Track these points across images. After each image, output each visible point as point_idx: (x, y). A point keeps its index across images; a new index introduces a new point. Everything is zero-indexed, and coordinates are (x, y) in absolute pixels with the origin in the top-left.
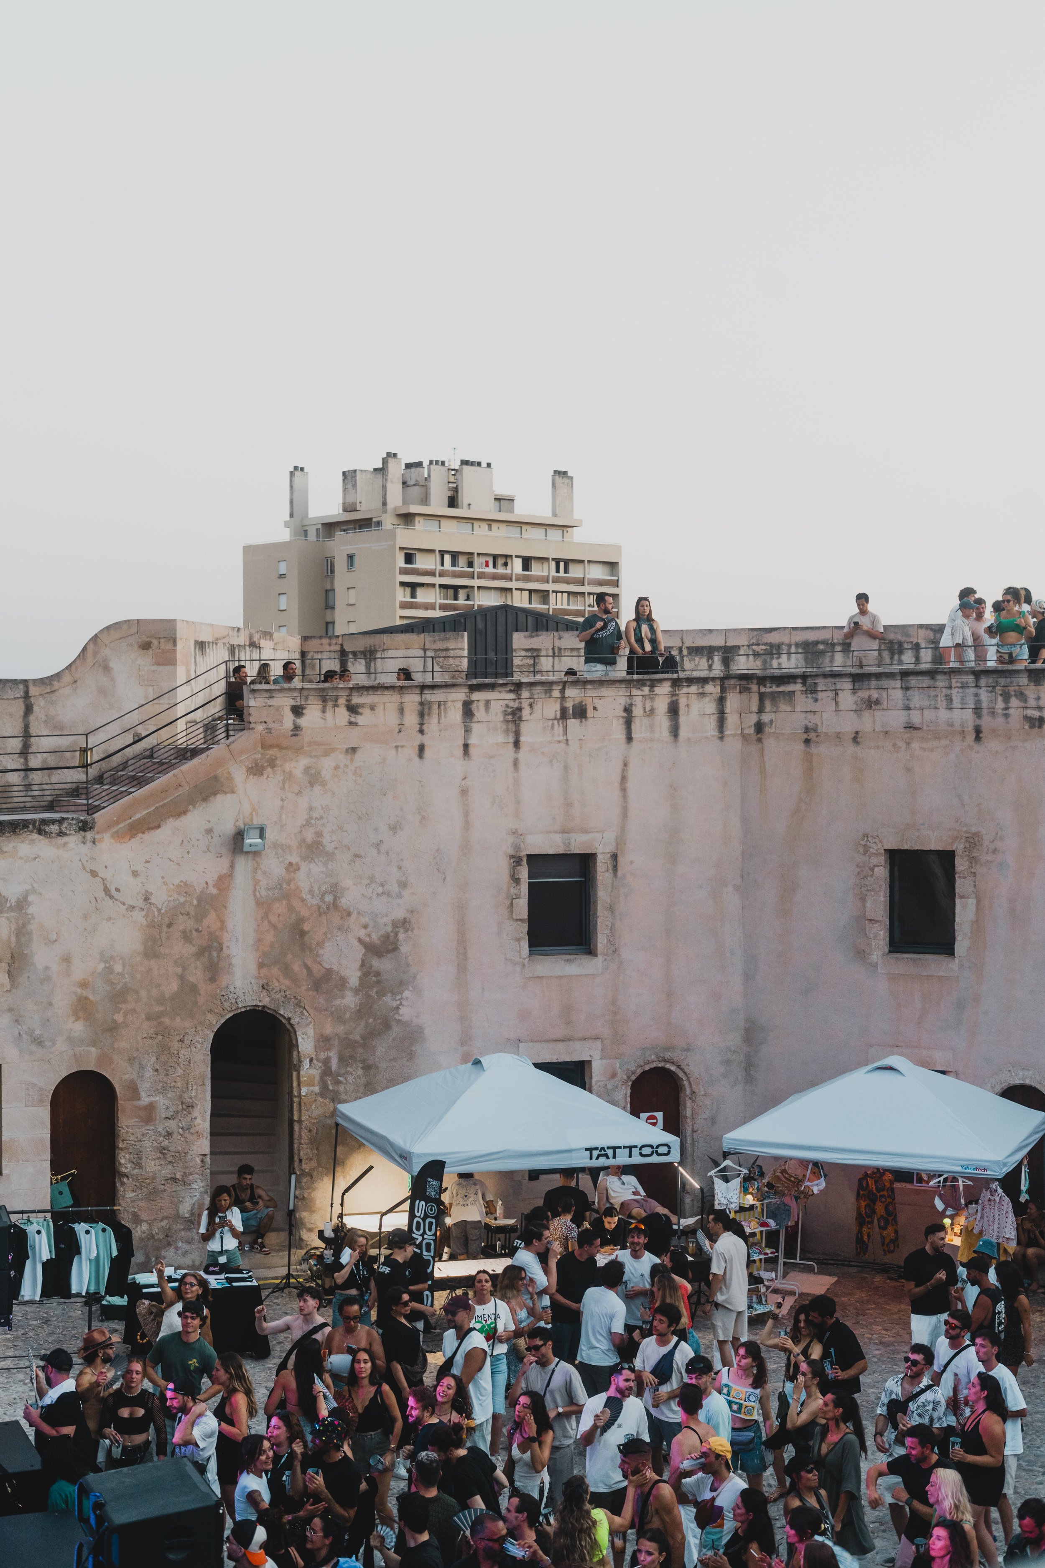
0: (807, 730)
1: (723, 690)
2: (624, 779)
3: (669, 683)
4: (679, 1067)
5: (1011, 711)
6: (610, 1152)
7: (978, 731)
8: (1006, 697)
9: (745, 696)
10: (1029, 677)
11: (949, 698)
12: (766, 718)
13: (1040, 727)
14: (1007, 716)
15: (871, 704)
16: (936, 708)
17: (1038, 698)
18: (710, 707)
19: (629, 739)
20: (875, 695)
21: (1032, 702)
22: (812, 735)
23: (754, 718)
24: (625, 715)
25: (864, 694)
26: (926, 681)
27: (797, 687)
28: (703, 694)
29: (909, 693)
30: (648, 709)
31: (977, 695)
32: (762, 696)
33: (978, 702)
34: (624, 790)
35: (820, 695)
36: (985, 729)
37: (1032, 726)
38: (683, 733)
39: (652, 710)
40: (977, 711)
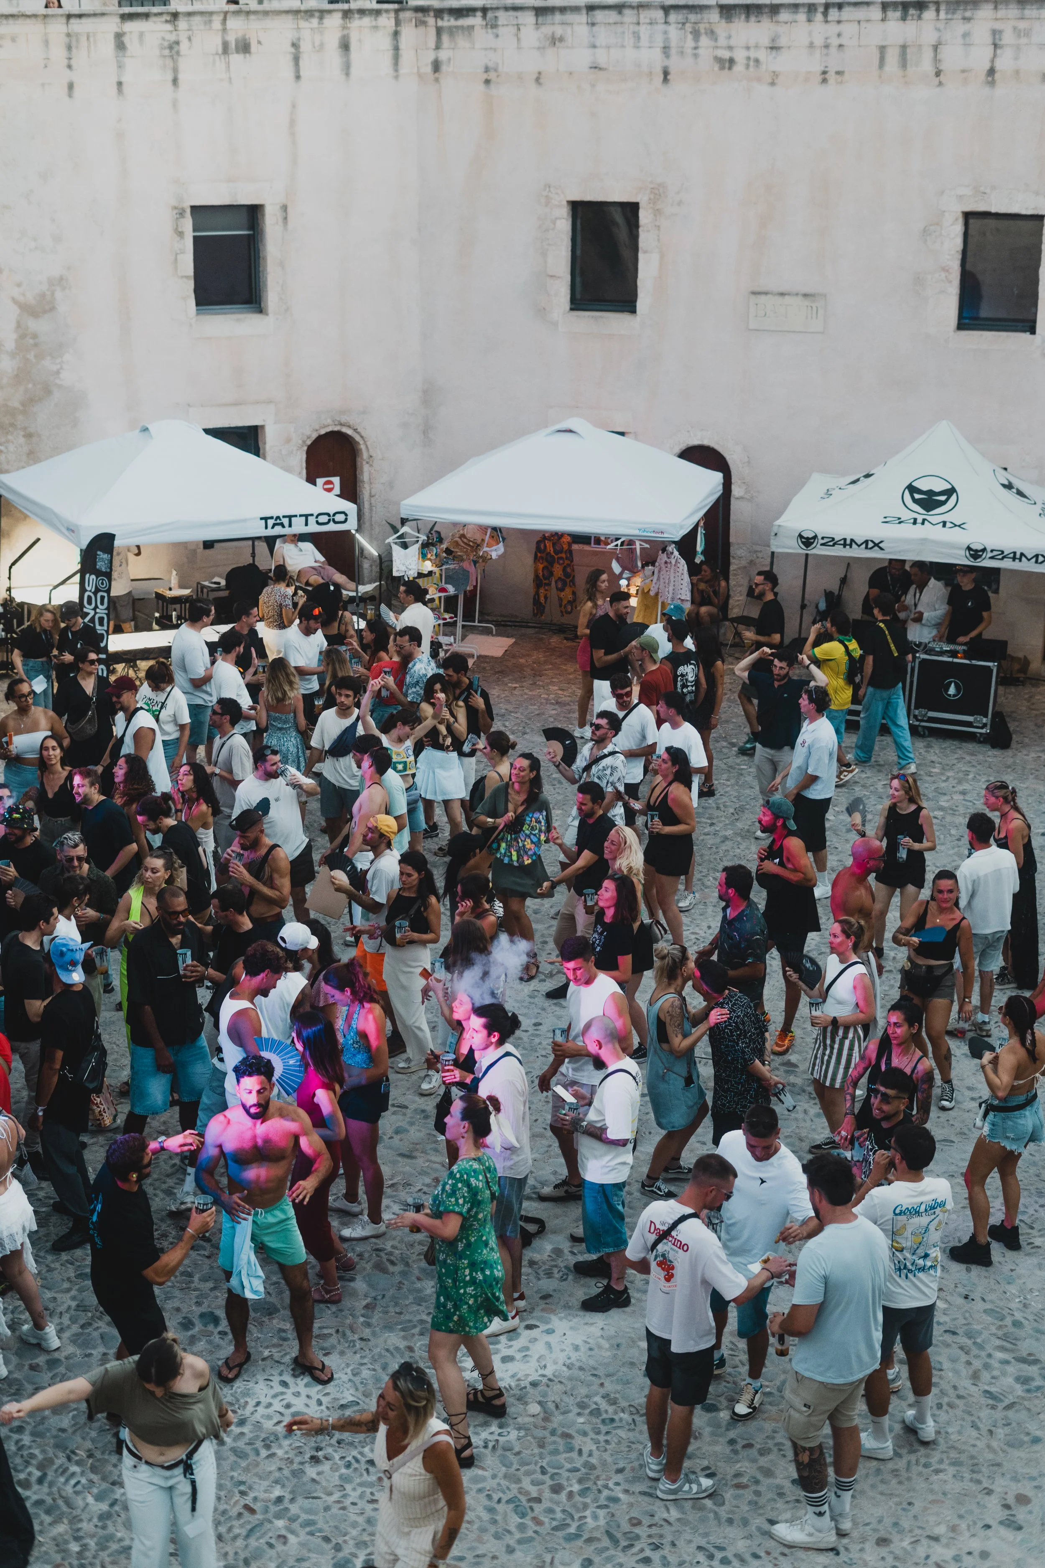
0: (487, 70)
1: (398, 23)
2: (292, 122)
3: (339, 15)
4: (355, 430)
5: (701, 51)
6: (286, 521)
7: (666, 73)
8: (696, 34)
9: (422, 29)
10: (721, 13)
11: (637, 36)
12: (443, 55)
13: (730, 68)
14: (696, 56)
15: (555, 41)
16: (623, 46)
17: (729, 37)
18: (384, 42)
19: (298, 77)
20: (559, 31)
21: (722, 41)
22: (492, 76)
23: (431, 56)
24: (293, 50)
25: (547, 30)
26: (612, 16)
27: (476, 20)
28: (376, 28)
29: (595, 28)
30: (317, 43)
31: (665, 32)
32: (439, 31)
33: (667, 40)
34: (293, 134)
35: (501, 30)
36: (672, 70)
37: (722, 68)
38: (354, 70)
39: (322, 45)
40: (666, 50)
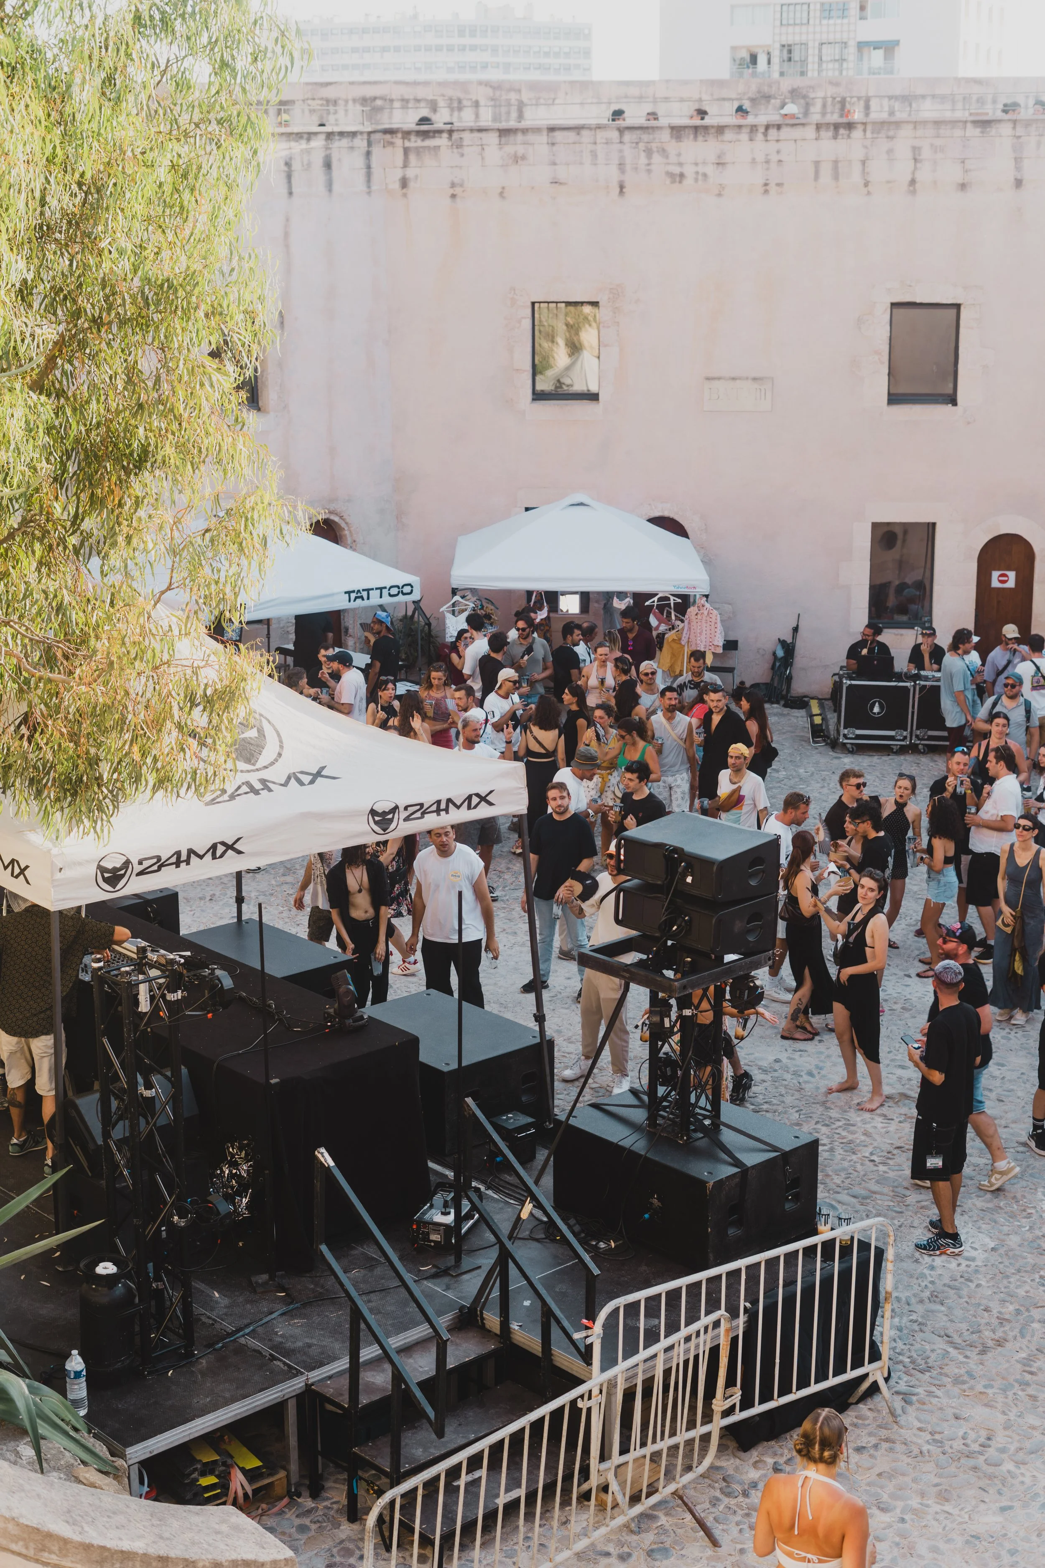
0: (453, 185)
1: (369, 144)
2: (286, 235)
3: (323, 137)
4: (341, 517)
5: (653, 167)
6: (365, 594)
7: (622, 187)
8: (649, 152)
9: (389, 149)
10: (671, 134)
11: (594, 154)
12: (410, 173)
13: (680, 182)
14: (649, 171)
15: (517, 159)
16: (581, 163)
17: (679, 155)
18: (359, 161)
19: (291, 193)
20: (520, 150)
21: (673, 159)
22: (458, 191)
23: (399, 174)
24: (286, 169)
25: (510, 149)
26: (571, 136)
27: (442, 141)
28: (352, 148)
29: (555, 148)
30: (305, 162)
31: (621, 151)
32: (406, 151)
33: (622, 158)
34: (287, 246)
35: (466, 150)
36: (626, 184)
37: (673, 182)
38: (336, 187)
39: (309, 164)
40: (621, 166)
